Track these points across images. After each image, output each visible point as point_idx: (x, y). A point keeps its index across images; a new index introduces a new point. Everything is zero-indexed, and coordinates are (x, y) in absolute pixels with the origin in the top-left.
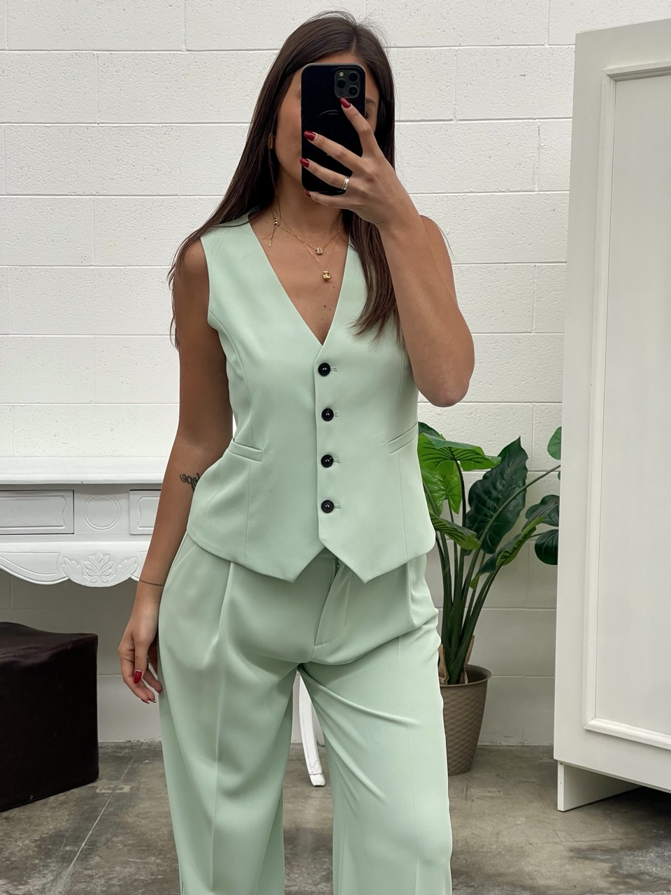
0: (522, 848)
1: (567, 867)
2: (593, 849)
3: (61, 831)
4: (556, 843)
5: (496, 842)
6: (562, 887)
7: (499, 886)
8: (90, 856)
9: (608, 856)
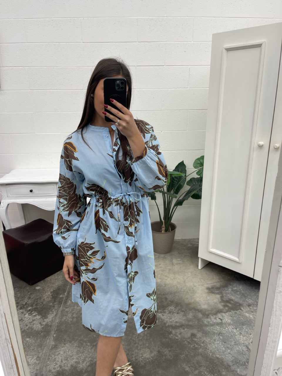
0: (193, 288)
1: (208, 298)
2: (212, 288)
3: (59, 287)
4: (202, 286)
5: (185, 285)
6: (210, 309)
7: (191, 310)
8: (67, 300)
9: (218, 291)
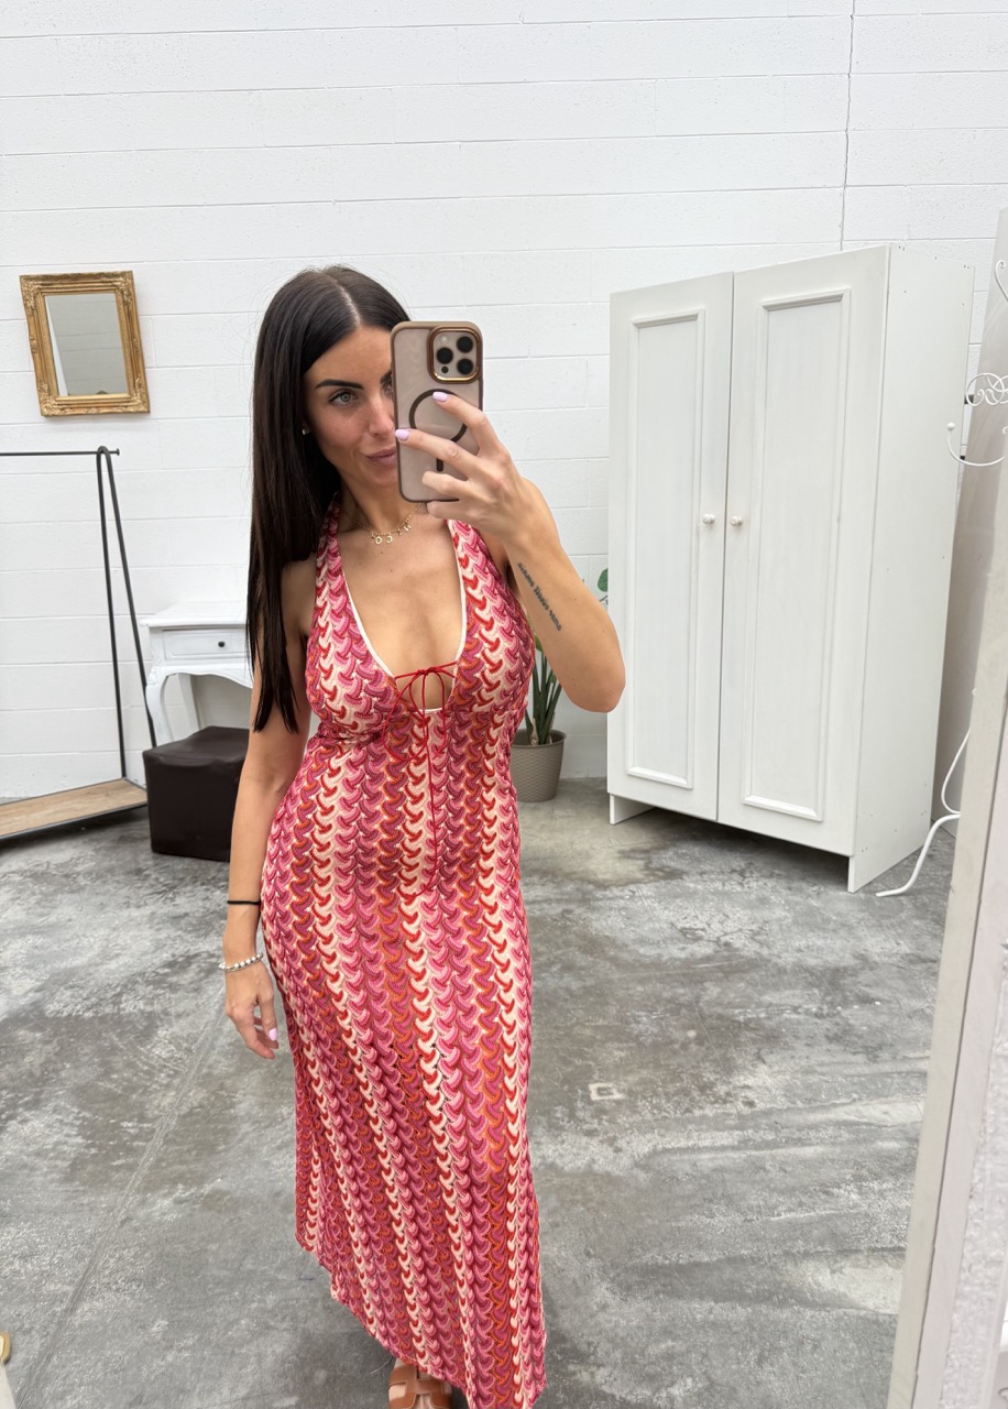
0: (588, 852)
1: (618, 864)
2: (633, 851)
4: (610, 848)
5: (572, 848)
6: (615, 879)
7: (573, 881)
9: (642, 856)
